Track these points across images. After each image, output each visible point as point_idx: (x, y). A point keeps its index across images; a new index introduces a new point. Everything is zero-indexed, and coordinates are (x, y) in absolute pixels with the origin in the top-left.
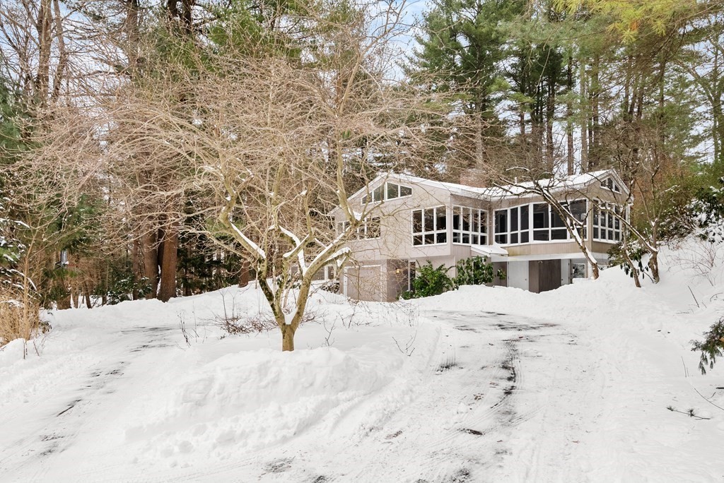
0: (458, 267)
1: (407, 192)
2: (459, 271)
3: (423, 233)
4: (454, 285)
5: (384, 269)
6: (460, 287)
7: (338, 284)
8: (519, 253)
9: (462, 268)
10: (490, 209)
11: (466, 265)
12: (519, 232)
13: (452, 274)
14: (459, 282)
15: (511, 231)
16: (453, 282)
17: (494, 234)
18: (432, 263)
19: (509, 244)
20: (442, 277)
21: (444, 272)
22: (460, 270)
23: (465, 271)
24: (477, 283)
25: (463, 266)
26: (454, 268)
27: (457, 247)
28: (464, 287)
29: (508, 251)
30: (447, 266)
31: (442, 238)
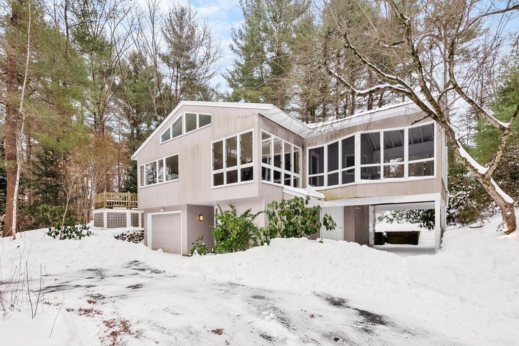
0: (268, 212)
1: (206, 120)
2: (270, 218)
3: (225, 170)
4: (263, 237)
5: (184, 216)
6: (272, 241)
7: (143, 231)
8: (339, 196)
9: (274, 214)
10: (303, 148)
11: (279, 209)
12: (340, 170)
13: (261, 222)
14: (271, 234)
15: (329, 171)
16: (262, 233)
17: (308, 176)
18: (236, 208)
19: (326, 186)
20: (248, 226)
21: (250, 219)
22: (271, 216)
23: (279, 218)
24: (295, 234)
25: (275, 211)
26: (263, 214)
27: (266, 186)
28: (278, 241)
29: (325, 194)
30: (253, 212)
31: (248, 175)
